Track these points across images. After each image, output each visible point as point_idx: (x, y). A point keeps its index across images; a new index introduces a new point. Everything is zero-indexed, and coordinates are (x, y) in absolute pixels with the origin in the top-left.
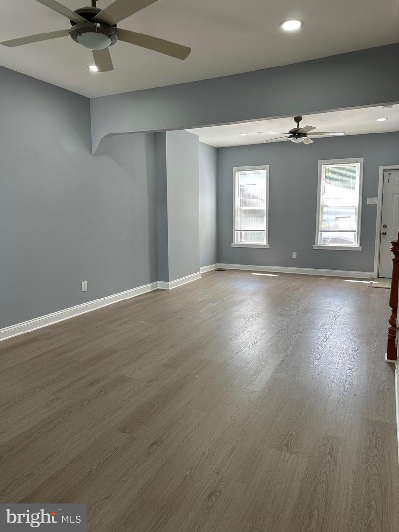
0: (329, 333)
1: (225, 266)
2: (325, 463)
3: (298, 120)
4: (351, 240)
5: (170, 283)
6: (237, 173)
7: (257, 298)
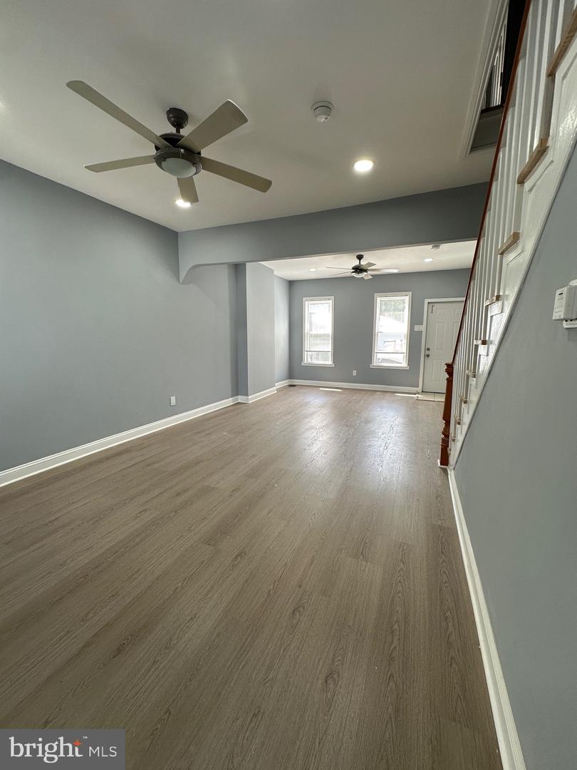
0: (389, 441)
1: (296, 382)
2: (399, 571)
3: (360, 257)
4: (401, 361)
5: (249, 397)
6: (307, 302)
7: (325, 411)
